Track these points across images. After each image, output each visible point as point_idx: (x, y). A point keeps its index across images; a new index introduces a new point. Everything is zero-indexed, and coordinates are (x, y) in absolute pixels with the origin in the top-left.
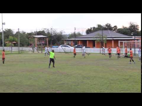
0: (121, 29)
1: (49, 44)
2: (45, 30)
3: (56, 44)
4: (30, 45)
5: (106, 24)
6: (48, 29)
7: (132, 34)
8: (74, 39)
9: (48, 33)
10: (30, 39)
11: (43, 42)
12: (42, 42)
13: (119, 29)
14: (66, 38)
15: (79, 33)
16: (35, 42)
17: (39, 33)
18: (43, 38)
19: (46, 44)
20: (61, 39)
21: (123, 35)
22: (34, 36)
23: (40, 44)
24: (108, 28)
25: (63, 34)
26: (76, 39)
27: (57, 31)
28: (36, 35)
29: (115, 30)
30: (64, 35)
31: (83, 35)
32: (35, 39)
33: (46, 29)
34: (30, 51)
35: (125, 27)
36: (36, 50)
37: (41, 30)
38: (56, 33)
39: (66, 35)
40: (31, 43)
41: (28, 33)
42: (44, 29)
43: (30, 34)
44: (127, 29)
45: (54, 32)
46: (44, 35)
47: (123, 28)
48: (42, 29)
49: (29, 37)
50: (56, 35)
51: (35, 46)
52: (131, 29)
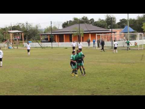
0: (97, 22)
1: (25, 39)
2: (20, 25)
3: (31, 39)
4: (5, 41)
5: (83, 17)
6: (23, 24)
7: (109, 27)
8: (51, 34)
9: (24, 27)
10: (4, 34)
11: (19, 38)
12: (17, 37)
13: (96, 22)
14: (42, 32)
15: (55, 27)
16: (10, 38)
17: (14, 28)
18: (19, 33)
19: (21, 40)
20: (37, 33)
21: (100, 28)
22: (9, 31)
23: (16, 40)
24: (85, 21)
25: (39, 28)
26: (53, 33)
27: (32, 25)
28: (10, 30)
29: (92, 23)
31: (59, 29)
32: (10, 35)
33: (20, 24)
34: (5, 47)
35: (102, 20)
36: (11, 46)
37: (16, 25)
38: (31, 28)
39: (42, 29)
40: (7, 38)
41: (2, 29)
42: (19, 24)
43: (4, 29)
44: (104, 22)
45: (29, 26)
46: (19, 30)
47: (99, 21)
48: (16, 24)
49: (4, 33)
50: (31, 30)
51: (10, 41)
52: (108, 21)
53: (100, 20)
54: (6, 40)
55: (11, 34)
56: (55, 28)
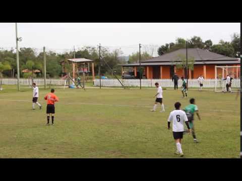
0: (217, 45)
1: (96, 72)
2: (88, 50)
3: (106, 72)
4: (63, 76)
5: (193, 37)
6: (93, 48)
7: (237, 55)
8: (139, 64)
9: (94, 54)
10: (63, 64)
11: (86, 71)
12: (83, 69)
13: (215, 46)
14: (125, 63)
15: (146, 53)
16: (72, 70)
17: (79, 55)
18: (86, 63)
19: (90, 74)
20: (115, 63)
21: (223, 56)
22: (70, 60)
23: (81, 74)
24: (196, 44)
25: (120, 55)
26: (142, 64)
27: (108, 50)
28: (73, 58)
29: (208, 47)
30: (121, 57)
31: (153, 58)
32: (72, 65)
33: (89, 48)
34: (63, 85)
35: (226, 43)
36: (74, 84)
37: (83, 50)
38: (107, 54)
39: (124, 57)
40: (66, 70)
41: (60, 55)
42: (87, 47)
43: (63, 56)
44: (229, 46)
45: (103, 52)
46: (86, 58)
47: (221, 44)
48: (83, 48)
49: (62, 62)
50: (107, 58)
51: (72, 76)
52: (236, 45)
53: (222, 42)
54: (65, 74)
55: (74, 65)
56: (146, 55)
